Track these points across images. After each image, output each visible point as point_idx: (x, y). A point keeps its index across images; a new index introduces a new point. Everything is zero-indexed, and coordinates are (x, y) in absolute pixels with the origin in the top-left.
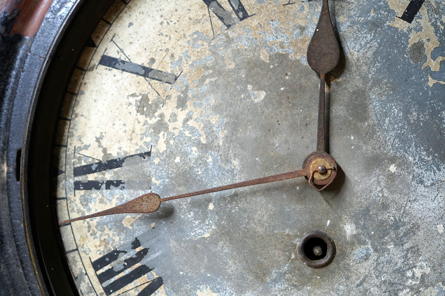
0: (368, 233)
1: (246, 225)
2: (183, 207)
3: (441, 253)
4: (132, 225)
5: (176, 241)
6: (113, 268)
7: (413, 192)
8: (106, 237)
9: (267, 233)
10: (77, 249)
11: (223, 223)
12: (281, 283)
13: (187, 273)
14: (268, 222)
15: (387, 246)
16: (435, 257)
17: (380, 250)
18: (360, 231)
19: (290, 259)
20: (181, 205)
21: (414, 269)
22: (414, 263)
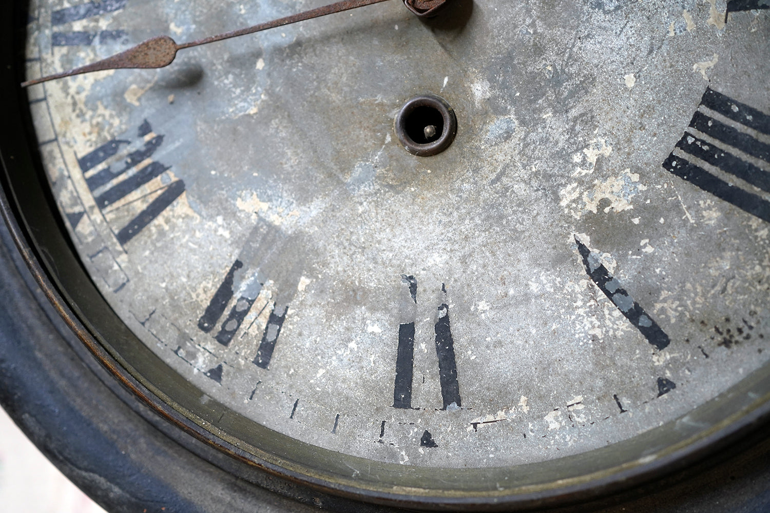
0: (510, 96)
1: (315, 92)
2: (217, 68)
3: (630, 122)
4: (139, 99)
5: (206, 122)
6: (109, 168)
7: (584, 22)
8: (100, 119)
9: (347, 103)
10: (56, 139)
11: (278, 89)
12: (369, 183)
13: (222, 173)
14: (349, 86)
15: (541, 115)
16: (621, 128)
17: (529, 121)
18: (497, 92)
19: (383, 143)
20: (214, 65)
21: (585, 150)
22: (585, 140)
